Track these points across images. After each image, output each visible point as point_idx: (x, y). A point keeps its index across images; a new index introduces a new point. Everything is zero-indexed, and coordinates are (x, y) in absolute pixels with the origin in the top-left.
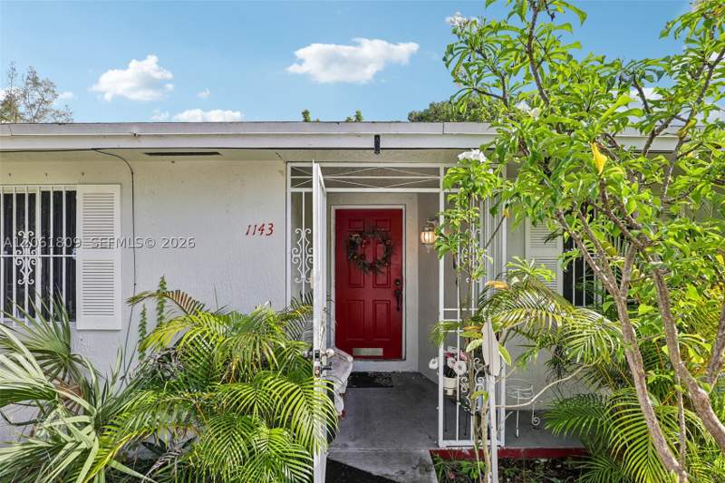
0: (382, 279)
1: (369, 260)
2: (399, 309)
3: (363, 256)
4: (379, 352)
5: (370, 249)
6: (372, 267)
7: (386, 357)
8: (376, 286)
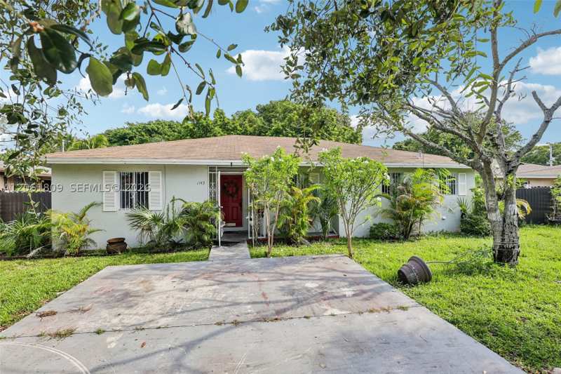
0: (235, 199)
1: (231, 192)
2: (241, 210)
3: (228, 191)
4: (234, 224)
5: (230, 189)
6: (231, 195)
7: (236, 226)
8: (233, 201)
